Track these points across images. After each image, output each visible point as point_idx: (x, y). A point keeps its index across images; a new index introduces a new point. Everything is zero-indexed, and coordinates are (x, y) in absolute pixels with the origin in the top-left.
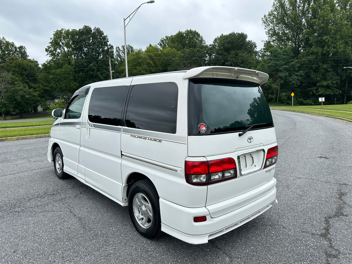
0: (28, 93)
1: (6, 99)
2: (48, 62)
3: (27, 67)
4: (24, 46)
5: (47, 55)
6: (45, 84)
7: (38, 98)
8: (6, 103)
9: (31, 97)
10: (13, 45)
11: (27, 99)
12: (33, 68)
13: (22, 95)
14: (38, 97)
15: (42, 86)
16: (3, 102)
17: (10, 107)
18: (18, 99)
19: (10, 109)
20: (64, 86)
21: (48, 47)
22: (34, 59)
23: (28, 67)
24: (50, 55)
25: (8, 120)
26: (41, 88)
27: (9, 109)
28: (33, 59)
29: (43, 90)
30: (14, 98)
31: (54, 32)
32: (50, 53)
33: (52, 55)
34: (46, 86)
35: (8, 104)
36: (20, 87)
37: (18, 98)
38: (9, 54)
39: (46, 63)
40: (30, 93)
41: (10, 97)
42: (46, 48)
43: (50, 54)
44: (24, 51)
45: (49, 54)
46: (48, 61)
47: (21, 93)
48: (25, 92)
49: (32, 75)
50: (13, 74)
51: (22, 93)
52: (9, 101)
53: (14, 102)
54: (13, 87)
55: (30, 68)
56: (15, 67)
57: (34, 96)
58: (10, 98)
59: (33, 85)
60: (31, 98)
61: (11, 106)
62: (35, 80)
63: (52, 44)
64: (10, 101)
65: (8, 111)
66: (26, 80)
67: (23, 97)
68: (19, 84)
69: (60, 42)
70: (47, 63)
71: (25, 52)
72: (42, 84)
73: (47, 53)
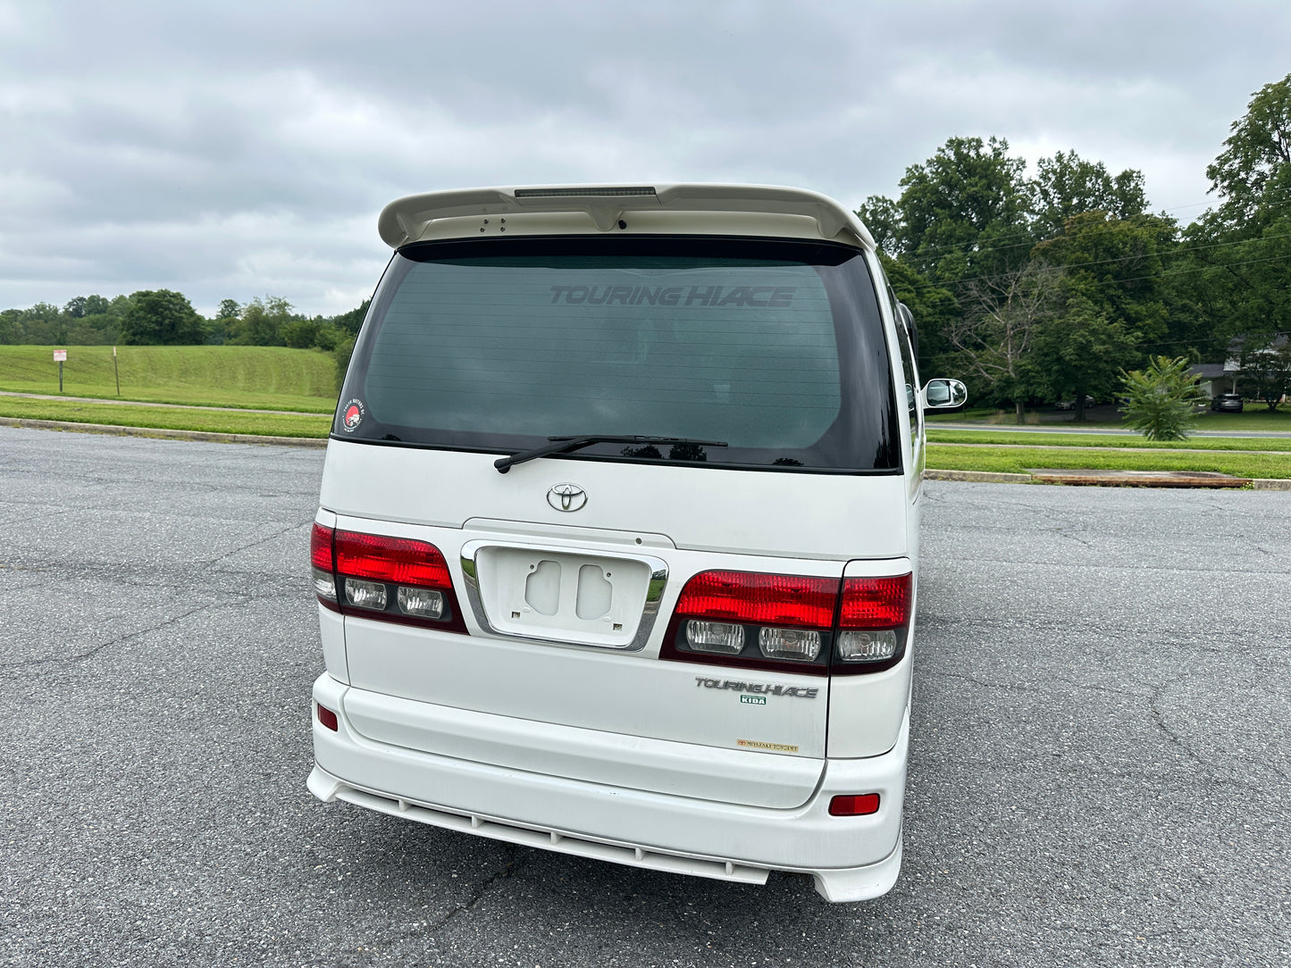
0: (1102, 336)
1: (1032, 358)
2: (1209, 217)
3: (1121, 246)
4: (1137, 170)
5: (1212, 189)
6: (1180, 303)
7: (1136, 353)
8: (1030, 371)
9: (1111, 349)
10: (1099, 173)
11: (1097, 358)
12: (1145, 246)
13: (1082, 343)
14: (1137, 349)
15: (1164, 312)
16: (1021, 366)
17: (1040, 384)
18: (1067, 358)
19: (1039, 390)
20: (1256, 306)
21: (1218, 158)
22: (1167, 213)
23: (1125, 244)
24: (1224, 187)
25: (1032, 424)
26: (1163, 318)
27: (1034, 391)
28: (1163, 212)
29: (1168, 323)
30: (1058, 354)
31: (1253, 95)
32: (1222, 181)
33: (1231, 188)
34: (1184, 309)
35: (1038, 372)
36: (1079, 316)
37: (1068, 353)
38: (1082, 205)
39: (1200, 223)
40: (1110, 336)
41: (1045, 350)
42: (1210, 167)
43: (1226, 184)
44: (1137, 188)
45: (1219, 186)
46: (1207, 214)
47: (1078, 336)
48: (1094, 332)
49: (1137, 270)
50: (1071, 273)
51: (1083, 336)
52: (1040, 364)
53: (1055, 368)
54: (1060, 318)
55: (1134, 246)
56: (1085, 249)
57: (1122, 347)
58: (1046, 355)
59: (1133, 307)
60: (1110, 353)
61: (1045, 379)
62: (1145, 290)
63: (1235, 144)
64: (1044, 361)
65: (1033, 395)
66: (1112, 292)
67: (1083, 349)
68: (1079, 307)
69: (1272, 129)
70: (1206, 222)
71: (1138, 191)
72: (1166, 303)
73: (1212, 183)
